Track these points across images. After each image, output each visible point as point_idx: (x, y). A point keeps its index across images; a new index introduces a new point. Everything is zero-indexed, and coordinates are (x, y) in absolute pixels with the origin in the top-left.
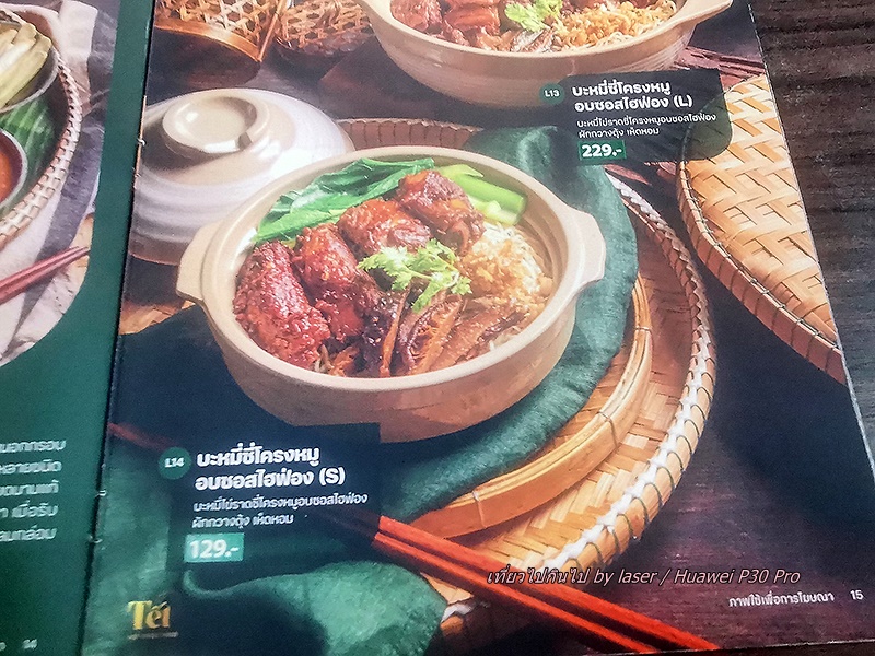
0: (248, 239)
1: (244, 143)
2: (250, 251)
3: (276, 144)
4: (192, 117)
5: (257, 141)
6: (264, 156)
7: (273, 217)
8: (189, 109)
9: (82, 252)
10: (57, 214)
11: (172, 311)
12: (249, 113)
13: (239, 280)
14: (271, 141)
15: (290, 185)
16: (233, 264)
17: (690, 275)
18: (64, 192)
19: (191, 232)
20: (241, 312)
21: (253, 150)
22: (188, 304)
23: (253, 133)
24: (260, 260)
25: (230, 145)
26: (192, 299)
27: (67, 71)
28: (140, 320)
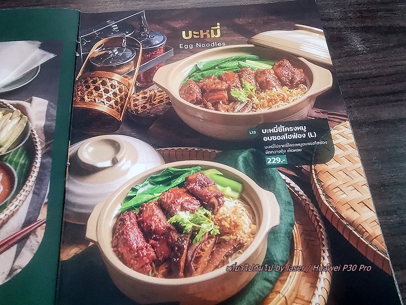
0: (117, 211)
1: (115, 162)
2: (118, 216)
3: (129, 162)
4: (91, 149)
5: (121, 160)
6: (124, 168)
7: (129, 198)
8: (90, 146)
9: (42, 222)
10: (31, 204)
11: (84, 248)
12: (116, 146)
13: (114, 230)
14: (127, 161)
15: (135, 182)
16: (111, 223)
17: (318, 222)
18: (34, 193)
19: (92, 207)
20: (115, 246)
21: (119, 165)
22: (91, 244)
23: (119, 157)
24: (123, 220)
25: (108, 163)
26: (93, 241)
27: (35, 132)
28: (70, 253)
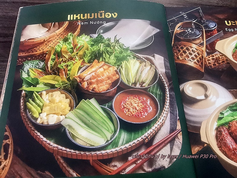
0: (215, 125)
1: (206, 96)
2: (217, 129)
3: (215, 97)
4: (191, 88)
5: (210, 96)
6: (213, 100)
7: (220, 119)
8: (190, 86)
9: (180, 131)
11: (202, 147)
12: (205, 88)
13: (217, 137)
14: (213, 96)
15: (222, 109)
16: (214, 133)
18: (170, 113)
19: (200, 123)
20: (220, 147)
21: (209, 98)
22: (206, 145)
23: (208, 93)
24: (220, 131)
25: (203, 97)
26: (206, 143)
27: (161, 76)
28: (196, 149)
